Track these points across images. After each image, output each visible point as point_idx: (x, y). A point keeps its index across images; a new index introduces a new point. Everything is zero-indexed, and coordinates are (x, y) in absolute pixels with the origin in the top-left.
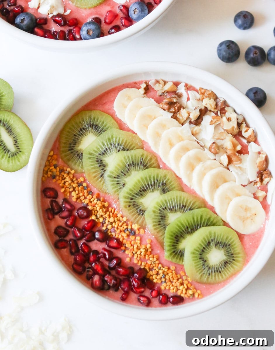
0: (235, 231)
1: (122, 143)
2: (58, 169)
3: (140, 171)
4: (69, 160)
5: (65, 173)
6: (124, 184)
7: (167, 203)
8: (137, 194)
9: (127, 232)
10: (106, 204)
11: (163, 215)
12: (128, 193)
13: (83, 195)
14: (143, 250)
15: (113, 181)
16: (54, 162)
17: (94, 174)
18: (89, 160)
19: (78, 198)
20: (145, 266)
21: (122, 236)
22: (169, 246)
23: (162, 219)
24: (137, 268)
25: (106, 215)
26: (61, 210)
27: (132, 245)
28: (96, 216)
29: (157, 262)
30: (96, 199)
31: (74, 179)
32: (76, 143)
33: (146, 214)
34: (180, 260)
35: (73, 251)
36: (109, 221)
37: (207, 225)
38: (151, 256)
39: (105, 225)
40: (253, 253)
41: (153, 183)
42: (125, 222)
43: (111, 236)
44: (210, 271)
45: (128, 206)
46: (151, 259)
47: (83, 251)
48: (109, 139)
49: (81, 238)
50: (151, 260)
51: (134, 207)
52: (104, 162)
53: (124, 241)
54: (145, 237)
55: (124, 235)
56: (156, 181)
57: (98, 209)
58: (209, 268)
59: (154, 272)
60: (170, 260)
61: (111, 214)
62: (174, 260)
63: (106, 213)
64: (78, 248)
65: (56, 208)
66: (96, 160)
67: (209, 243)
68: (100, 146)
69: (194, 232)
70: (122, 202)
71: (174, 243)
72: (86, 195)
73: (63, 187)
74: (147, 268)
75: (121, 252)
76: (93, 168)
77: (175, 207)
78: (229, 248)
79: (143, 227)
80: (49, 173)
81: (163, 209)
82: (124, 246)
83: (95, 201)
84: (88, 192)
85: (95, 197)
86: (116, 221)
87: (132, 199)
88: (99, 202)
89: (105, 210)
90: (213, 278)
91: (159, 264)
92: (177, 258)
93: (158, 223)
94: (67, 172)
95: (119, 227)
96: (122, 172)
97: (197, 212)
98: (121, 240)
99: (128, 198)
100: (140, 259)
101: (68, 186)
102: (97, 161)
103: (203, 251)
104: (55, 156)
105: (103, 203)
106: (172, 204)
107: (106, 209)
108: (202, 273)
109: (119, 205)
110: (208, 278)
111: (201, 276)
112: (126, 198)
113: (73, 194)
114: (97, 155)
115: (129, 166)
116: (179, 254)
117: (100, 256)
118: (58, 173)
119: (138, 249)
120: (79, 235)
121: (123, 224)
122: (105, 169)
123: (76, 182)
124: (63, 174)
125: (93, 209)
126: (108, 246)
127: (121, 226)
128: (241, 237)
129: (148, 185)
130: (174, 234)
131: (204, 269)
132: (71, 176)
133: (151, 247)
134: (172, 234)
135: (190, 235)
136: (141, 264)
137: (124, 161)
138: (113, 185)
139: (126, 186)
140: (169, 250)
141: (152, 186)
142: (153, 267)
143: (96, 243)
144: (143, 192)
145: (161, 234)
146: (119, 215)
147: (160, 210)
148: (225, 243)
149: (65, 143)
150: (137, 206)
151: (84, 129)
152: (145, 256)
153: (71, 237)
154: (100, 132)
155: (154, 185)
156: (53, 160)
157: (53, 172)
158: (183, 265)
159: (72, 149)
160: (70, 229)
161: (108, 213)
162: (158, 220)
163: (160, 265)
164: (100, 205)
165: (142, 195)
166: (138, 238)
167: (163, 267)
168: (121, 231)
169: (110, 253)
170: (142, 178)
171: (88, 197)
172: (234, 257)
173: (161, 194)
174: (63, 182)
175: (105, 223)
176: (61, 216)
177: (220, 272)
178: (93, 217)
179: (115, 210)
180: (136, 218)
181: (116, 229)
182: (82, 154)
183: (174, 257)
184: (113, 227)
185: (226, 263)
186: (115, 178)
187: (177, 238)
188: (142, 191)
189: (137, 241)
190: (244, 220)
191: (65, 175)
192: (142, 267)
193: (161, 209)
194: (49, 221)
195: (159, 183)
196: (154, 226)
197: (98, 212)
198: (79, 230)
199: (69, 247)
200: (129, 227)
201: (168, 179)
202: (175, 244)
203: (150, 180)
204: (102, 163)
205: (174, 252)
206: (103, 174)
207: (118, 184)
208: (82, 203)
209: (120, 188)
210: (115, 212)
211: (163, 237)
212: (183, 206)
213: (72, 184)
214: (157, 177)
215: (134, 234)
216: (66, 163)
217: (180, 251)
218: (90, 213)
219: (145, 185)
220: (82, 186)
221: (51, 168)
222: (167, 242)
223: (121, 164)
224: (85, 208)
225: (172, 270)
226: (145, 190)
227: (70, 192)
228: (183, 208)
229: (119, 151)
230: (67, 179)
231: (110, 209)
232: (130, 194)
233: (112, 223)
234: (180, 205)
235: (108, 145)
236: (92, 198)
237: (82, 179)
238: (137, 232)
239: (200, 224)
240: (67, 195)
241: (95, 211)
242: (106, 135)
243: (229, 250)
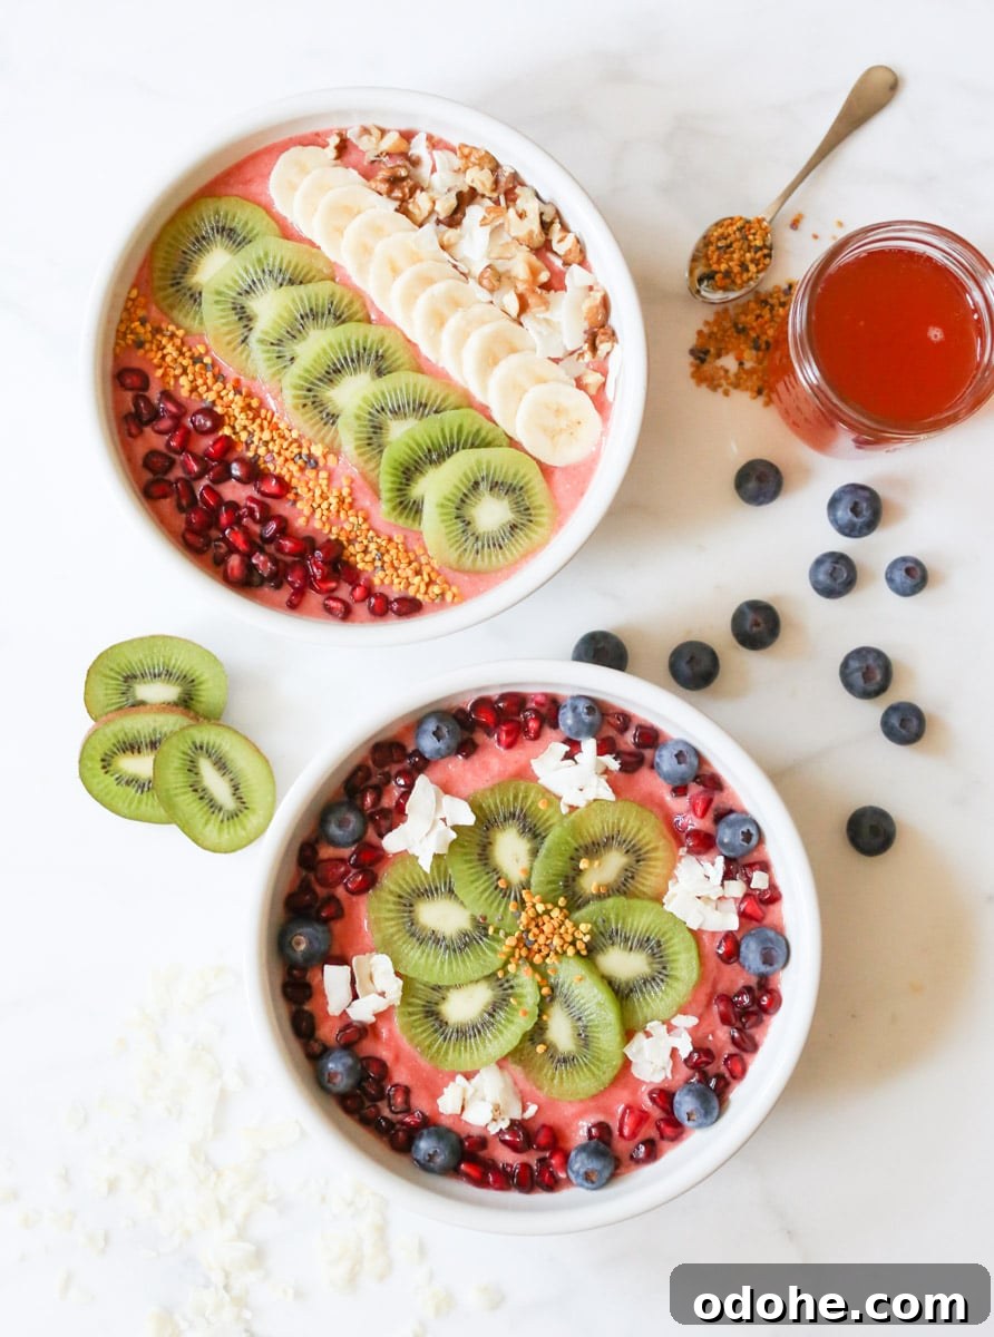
0: (535, 459)
1: (287, 269)
2: (149, 327)
3: (328, 329)
4: (172, 307)
5: (164, 336)
6: (292, 359)
7: (385, 398)
8: (320, 380)
9: (300, 462)
10: (255, 403)
11: (376, 424)
12: (300, 377)
13: (205, 383)
14: (333, 501)
15: (268, 351)
16: (141, 313)
17: (228, 338)
18: (215, 306)
19: (194, 389)
20: (338, 535)
21: (289, 470)
22: (391, 490)
23: (375, 433)
24: (321, 540)
25: (255, 426)
26: (155, 416)
27: (310, 490)
28: (233, 428)
29: (365, 526)
30: (232, 392)
31: (185, 349)
32: (187, 268)
33: (339, 421)
34: (414, 520)
35: (184, 502)
36: (260, 439)
37: (473, 446)
38: (350, 513)
39: (253, 447)
40: (573, 507)
41: (355, 355)
42: (296, 441)
43: (266, 471)
44: (480, 543)
45: (300, 407)
46: (352, 519)
47: (206, 503)
48: (259, 260)
49: (199, 477)
50: (351, 521)
51: (316, 408)
52: (248, 310)
53: (294, 482)
54: (339, 471)
55: (294, 468)
56: (362, 351)
57: (237, 414)
58: (477, 539)
59: (358, 547)
60: (393, 520)
61: (265, 423)
62: (401, 522)
63: (253, 420)
64: (196, 497)
65: (144, 411)
66: (230, 306)
67: (476, 484)
68: (240, 275)
69: (444, 460)
70: (289, 397)
71: (401, 483)
72: (210, 382)
73: (160, 367)
74: (343, 539)
75: (288, 505)
76: (224, 325)
77: (404, 407)
78: (521, 495)
79: (332, 449)
80: (129, 336)
81: (378, 412)
82: (294, 491)
83: (231, 396)
84: (214, 376)
85: (229, 386)
86: (275, 437)
87: (309, 390)
88: (238, 397)
89: (251, 415)
90: (486, 559)
91: (368, 530)
92: (407, 517)
93: (367, 442)
94: (169, 333)
95: (282, 452)
96: (288, 332)
97: (451, 418)
98: (287, 478)
99: (301, 388)
100: (328, 518)
101: (171, 364)
102: (234, 309)
103: (463, 501)
104: (142, 300)
105: (248, 400)
106: (397, 400)
107: (255, 411)
108: (462, 549)
109: (281, 404)
110: (475, 560)
111: (460, 556)
112: (296, 387)
113: (183, 381)
114: (234, 294)
115: (302, 317)
116: (411, 509)
117: (241, 513)
118: (149, 336)
119: (324, 497)
120: (196, 468)
121: (291, 444)
122: (251, 326)
123: (188, 354)
124: (159, 337)
125: (227, 414)
126: (259, 491)
127: (287, 449)
128: (546, 471)
129: (345, 359)
130: (401, 464)
131: (466, 541)
132: (178, 342)
133: (350, 494)
134: (397, 465)
135: (436, 467)
136: (330, 531)
137: (292, 307)
138: (269, 359)
139: (297, 361)
140: (390, 500)
141: (352, 361)
142: (357, 536)
143: (234, 487)
144: (334, 375)
145: (372, 465)
146: (282, 426)
147: (370, 413)
148: (511, 485)
149: (162, 270)
150: (322, 405)
151: (204, 238)
152: (338, 512)
153: (178, 473)
154: (239, 244)
155: (358, 361)
156: (137, 307)
157: (137, 334)
158: (421, 533)
159: (178, 283)
160: (176, 457)
161: (258, 421)
162: (366, 435)
163: (371, 533)
164: (241, 404)
165: (331, 381)
166: (323, 474)
167: (378, 537)
168: (286, 460)
169: (264, 507)
170: (331, 345)
171: (215, 388)
172: (530, 515)
173: (373, 379)
174: (160, 355)
175: (252, 442)
176: (156, 428)
177: (501, 547)
178: (227, 431)
179: (273, 415)
180: (319, 431)
181: (275, 456)
182: (200, 294)
183: (401, 514)
184: (269, 451)
185: (513, 527)
186: (272, 344)
187: (408, 473)
188: (333, 373)
189: (320, 481)
190: (553, 434)
191: (164, 341)
192: (333, 537)
193: (373, 411)
194: (130, 439)
195: (370, 355)
196: (358, 447)
197: (236, 419)
198: (196, 459)
199: (175, 496)
200: (305, 451)
201: (389, 348)
202: (403, 487)
203: (349, 348)
204: (244, 312)
205: (401, 503)
206: (246, 337)
207: (279, 357)
208: (203, 400)
209: (285, 367)
210: (275, 420)
211: (376, 472)
212: (421, 404)
213: (180, 359)
214: (365, 342)
215: (316, 466)
216: (166, 313)
217: (415, 502)
218: (218, 421)
219: (339, 360)
220: (202, 362)
221: (133, 326)
222: (386, 483)
223: (286, 315)
224: (208, 412)
225: (397, 544)
226: (337, 371)
227: (176, 378)
228: (421, 408)
229: (281, 285)
230: (170, 349)
231: (263, 412)
232: (306, 380)
233: (266, 443)
234: (414, 402)
235: (256, 273)
236: (225, 388)
237: (201, 349)
238: (321, 462)
239: (458, 444)
240: (168, 383)
241: (229, 418)
242: (252, 251)
243: (520, 499)
